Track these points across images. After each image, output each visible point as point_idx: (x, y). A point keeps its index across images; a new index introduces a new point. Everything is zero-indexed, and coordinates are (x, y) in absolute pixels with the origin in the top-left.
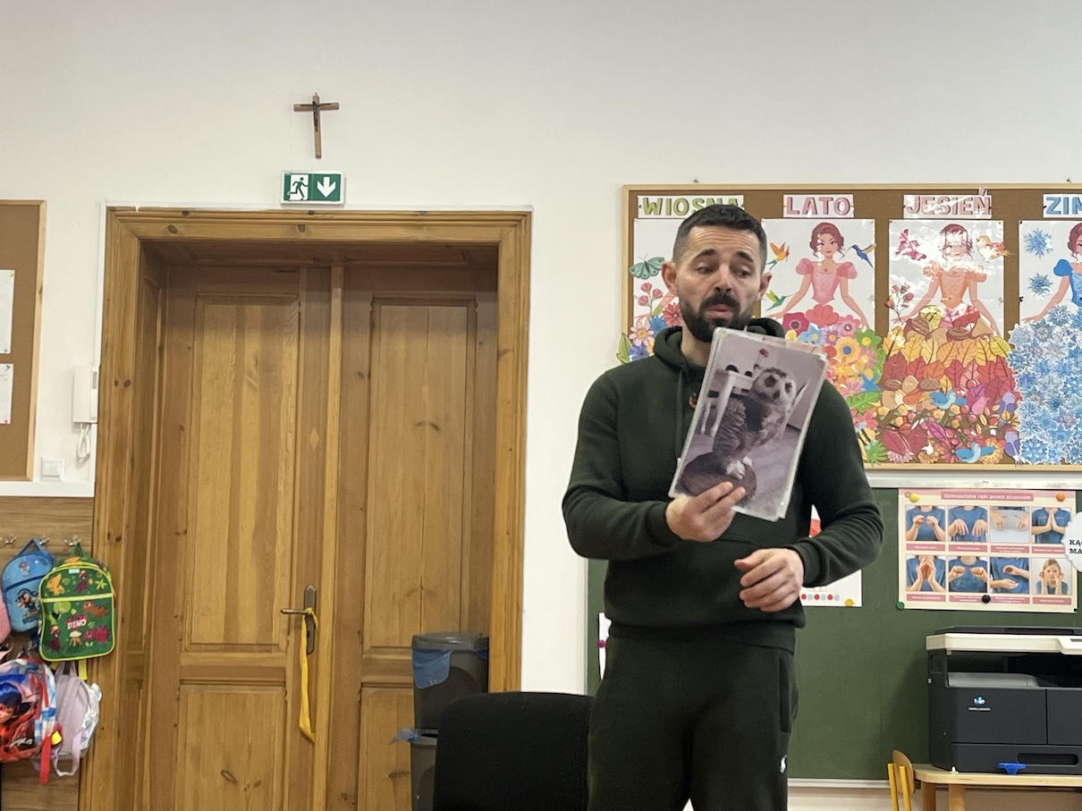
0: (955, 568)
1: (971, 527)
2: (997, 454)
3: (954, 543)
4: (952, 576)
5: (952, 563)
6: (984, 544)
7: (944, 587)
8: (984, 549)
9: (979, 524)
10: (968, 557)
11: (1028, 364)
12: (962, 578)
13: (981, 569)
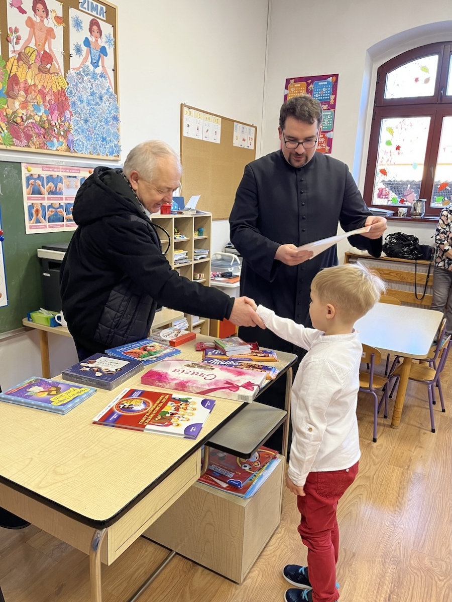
0: (50, 209)
1: (56, 187)
2: (64, 146)
3: (49, 196)
4: (49, 214)
5: (49, 207)
6: (62, 196)
7: (46, 220)
8: (62, 199)
9: (60, 185)
10: (55, 204)
11: (74, 96)
12: (54, 215)
13: (61, 209)
